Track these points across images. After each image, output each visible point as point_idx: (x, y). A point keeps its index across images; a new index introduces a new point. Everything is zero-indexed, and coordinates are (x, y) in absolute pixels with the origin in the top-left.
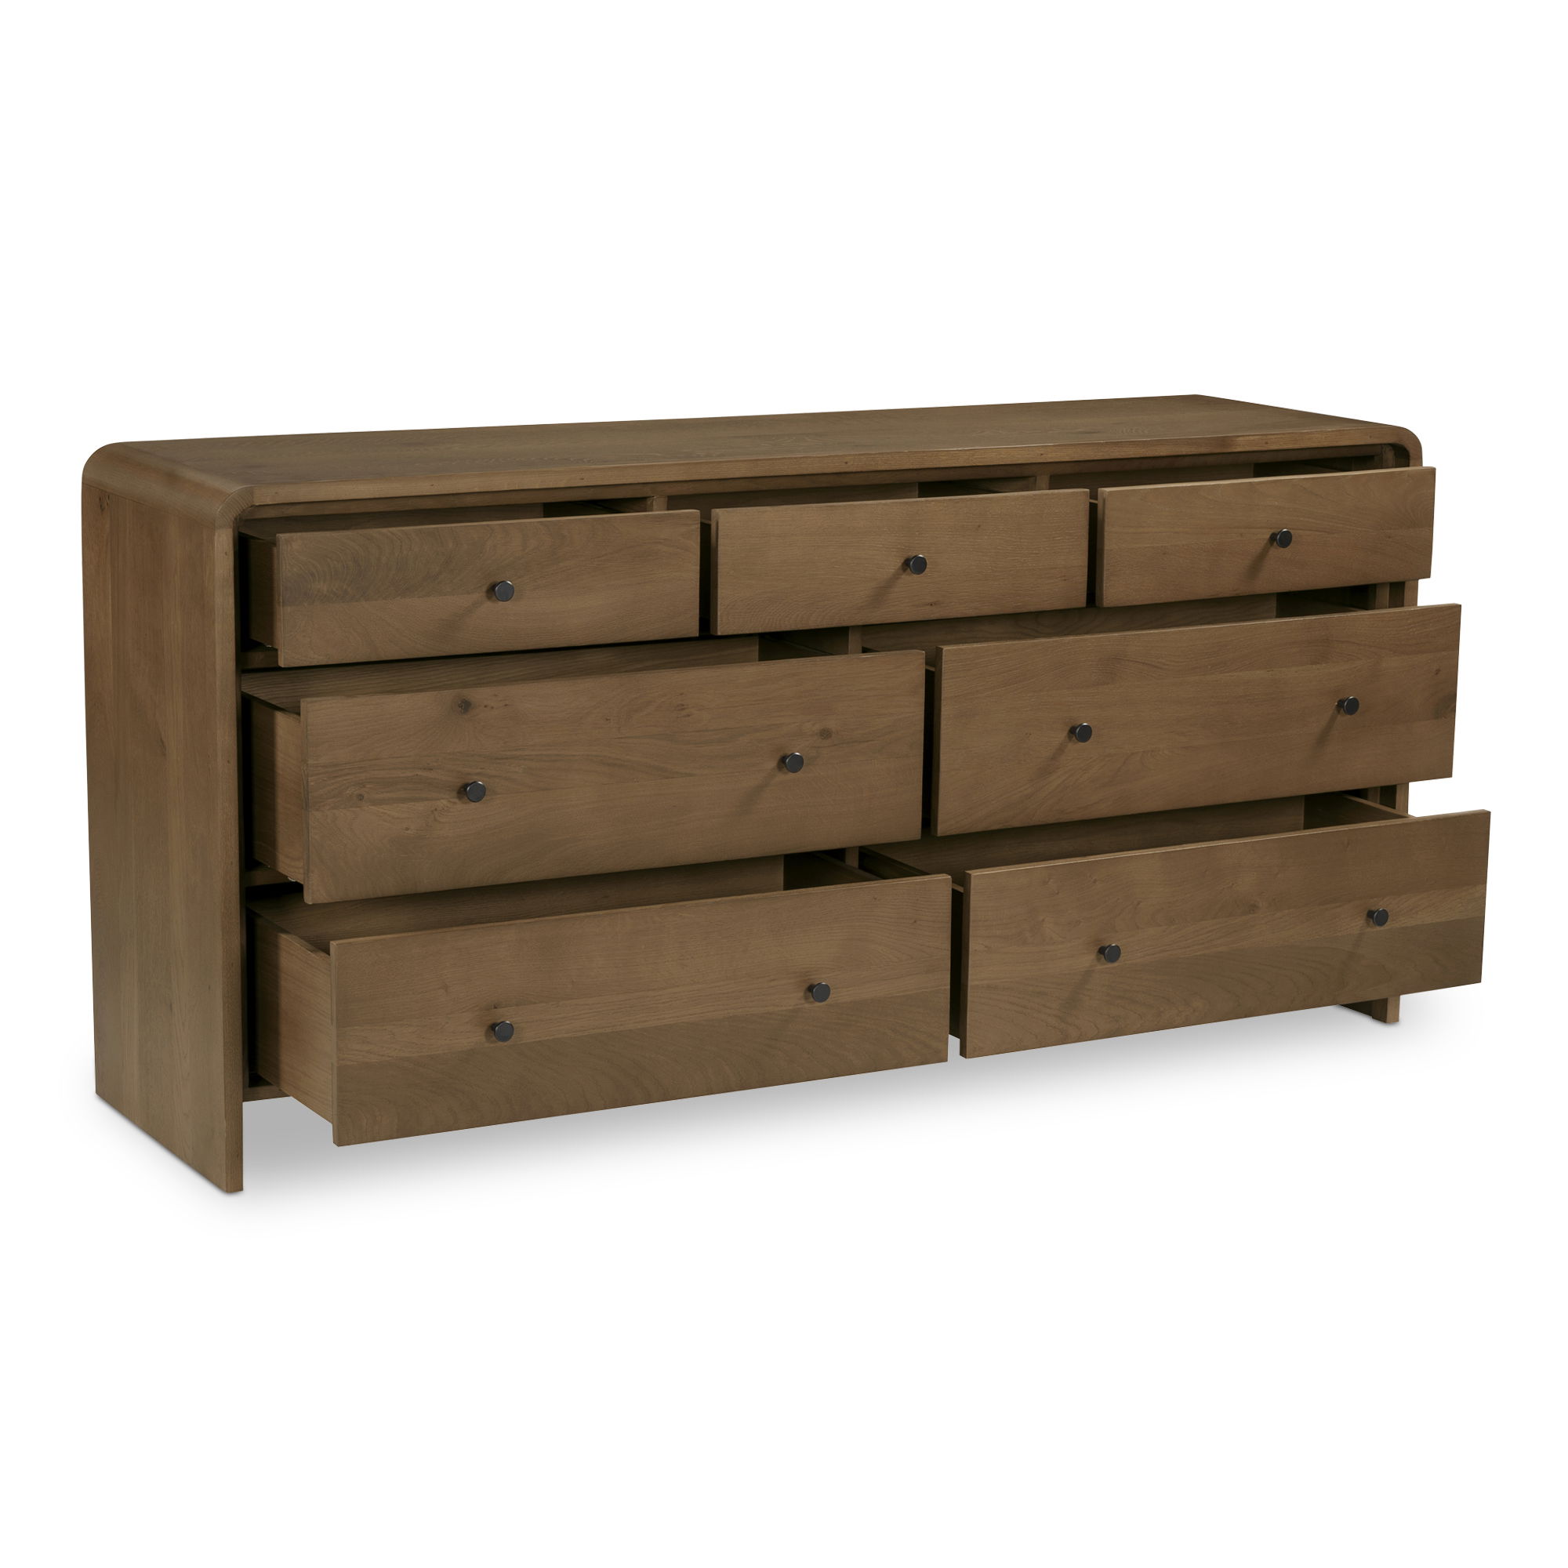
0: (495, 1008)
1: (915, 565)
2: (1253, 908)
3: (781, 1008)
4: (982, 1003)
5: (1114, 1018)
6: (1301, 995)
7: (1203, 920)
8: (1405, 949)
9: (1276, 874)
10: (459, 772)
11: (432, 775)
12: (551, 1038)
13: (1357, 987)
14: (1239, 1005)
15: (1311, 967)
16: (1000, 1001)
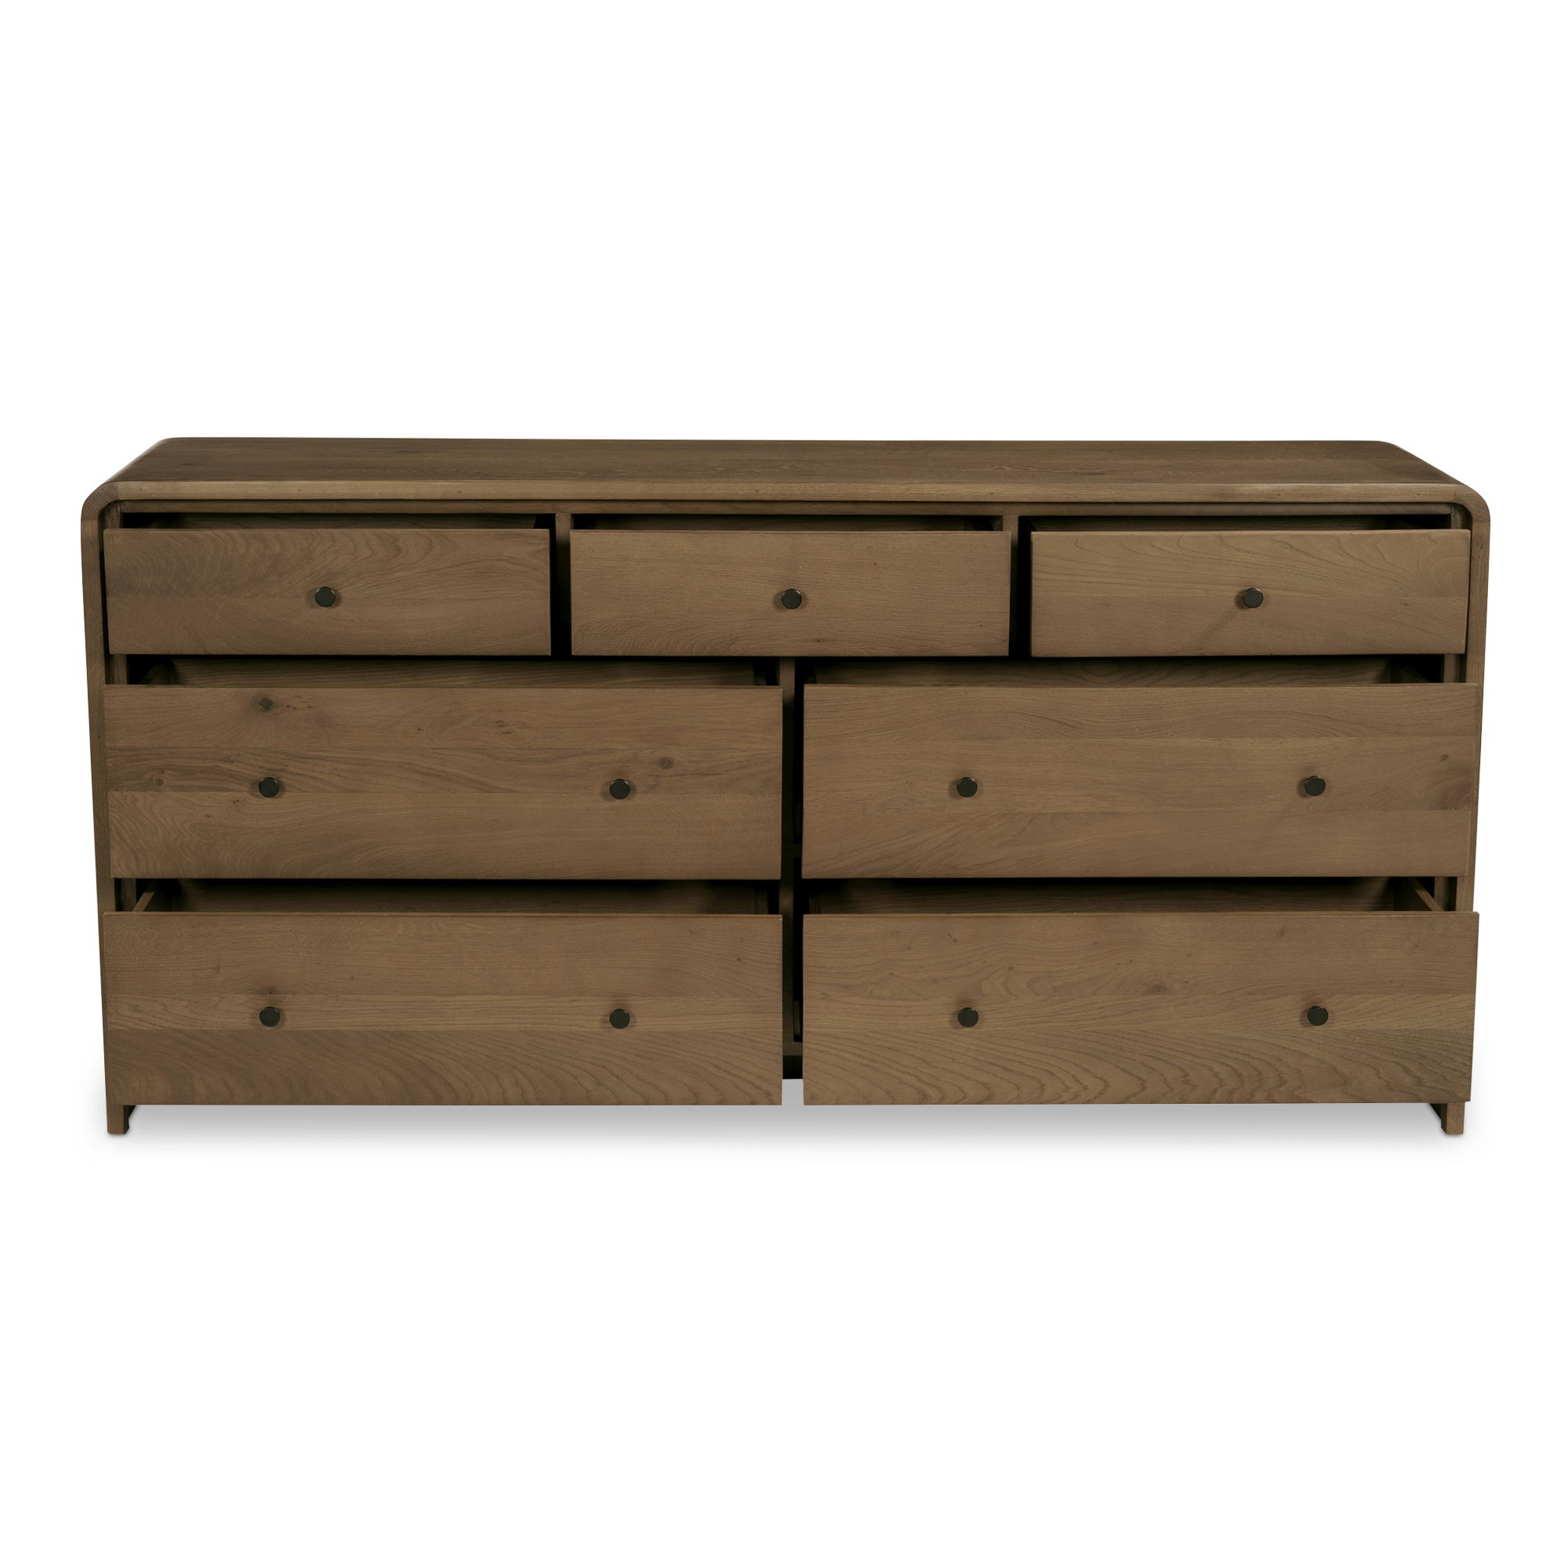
0: (271, 993)
1: (791, 600)
2: (1159, 989)
3: (585, 1030)
4: (820, 1051)
5: (984, 1084)
6: (1224, 1088)
7: (1094, 994)
8: (1362, 1053)
9: (1189, 955)
10: (261, 767)
11: (233, 767)
12: (331, 1029)
13: (1300, 1087)
14: (1144, 1088)
15: (1237, 1059)
16: (842, 1051)
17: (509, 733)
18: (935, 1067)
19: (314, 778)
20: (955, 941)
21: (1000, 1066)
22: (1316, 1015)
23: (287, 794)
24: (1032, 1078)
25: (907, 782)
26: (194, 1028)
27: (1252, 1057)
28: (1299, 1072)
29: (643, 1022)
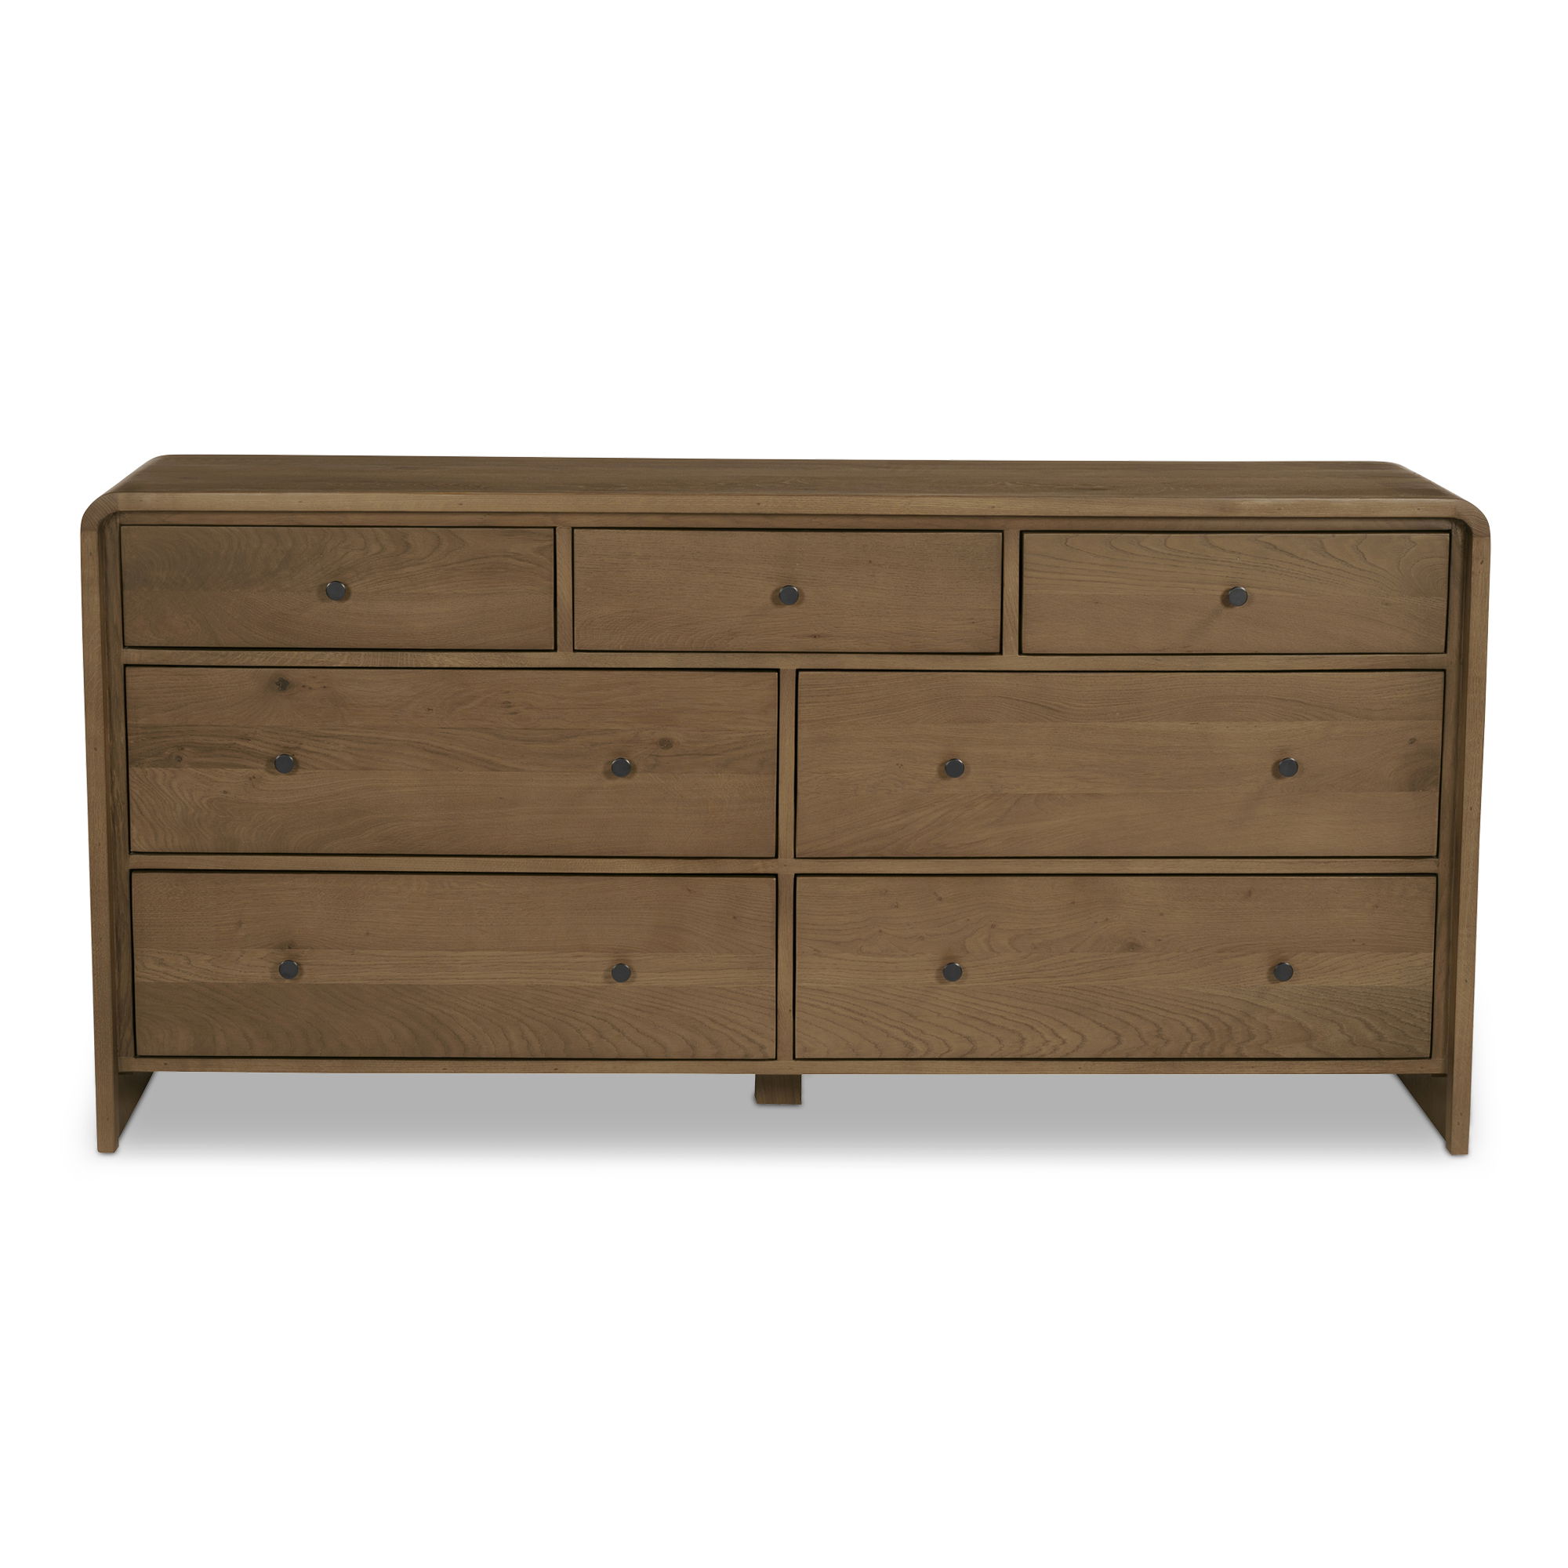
0: (290, 948)
1: (788, 596)
2: (1133, 946)
3: (587, 984)
4: (812, 1005)
5: (967, 1038)
6: (1196, 1042)
7: (1072, 952)
8: (1326, 1009)
9: (1162, 914)
10: (277, 745)
11: (249, 745)
12: (346, 982)
13: (1267, 1042)
14: (1119, 1043)
15: (1208, 1014)
16: (833, 1005)
17: (515, 713)
18: (921, 1021)
19: (328, 756)
20: (940, 899)
21: (982, 1020)
22: (1281, 972)
23: (300, 771)
24: (1013, 1031)
25: (897, 764)
26: (217, 981)
27: (1222, 1013)
28: (1267, 1027)
29: (643, 978)
